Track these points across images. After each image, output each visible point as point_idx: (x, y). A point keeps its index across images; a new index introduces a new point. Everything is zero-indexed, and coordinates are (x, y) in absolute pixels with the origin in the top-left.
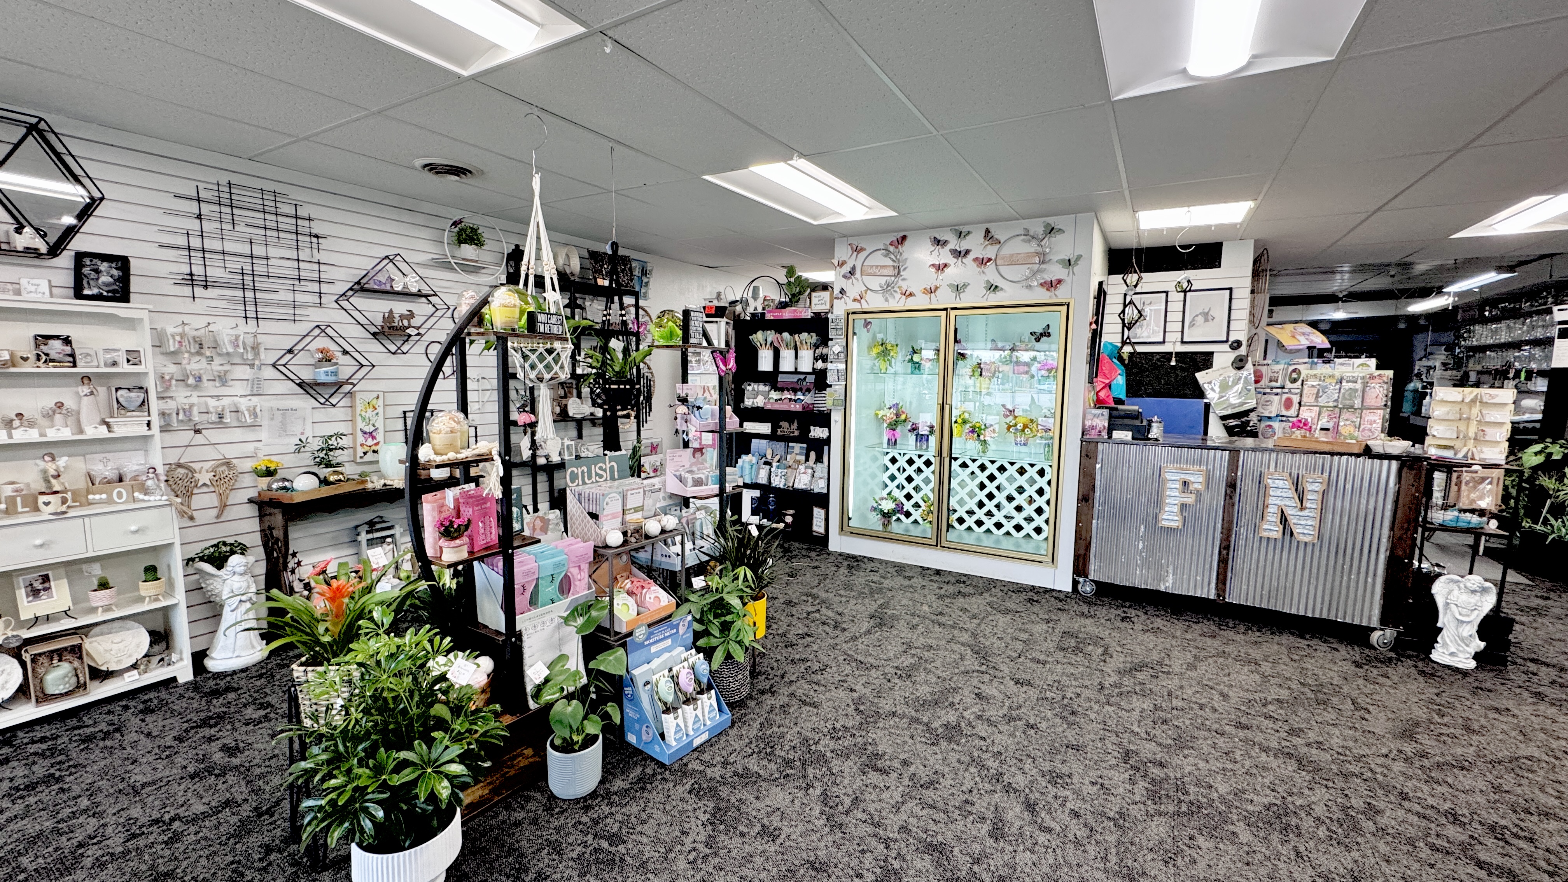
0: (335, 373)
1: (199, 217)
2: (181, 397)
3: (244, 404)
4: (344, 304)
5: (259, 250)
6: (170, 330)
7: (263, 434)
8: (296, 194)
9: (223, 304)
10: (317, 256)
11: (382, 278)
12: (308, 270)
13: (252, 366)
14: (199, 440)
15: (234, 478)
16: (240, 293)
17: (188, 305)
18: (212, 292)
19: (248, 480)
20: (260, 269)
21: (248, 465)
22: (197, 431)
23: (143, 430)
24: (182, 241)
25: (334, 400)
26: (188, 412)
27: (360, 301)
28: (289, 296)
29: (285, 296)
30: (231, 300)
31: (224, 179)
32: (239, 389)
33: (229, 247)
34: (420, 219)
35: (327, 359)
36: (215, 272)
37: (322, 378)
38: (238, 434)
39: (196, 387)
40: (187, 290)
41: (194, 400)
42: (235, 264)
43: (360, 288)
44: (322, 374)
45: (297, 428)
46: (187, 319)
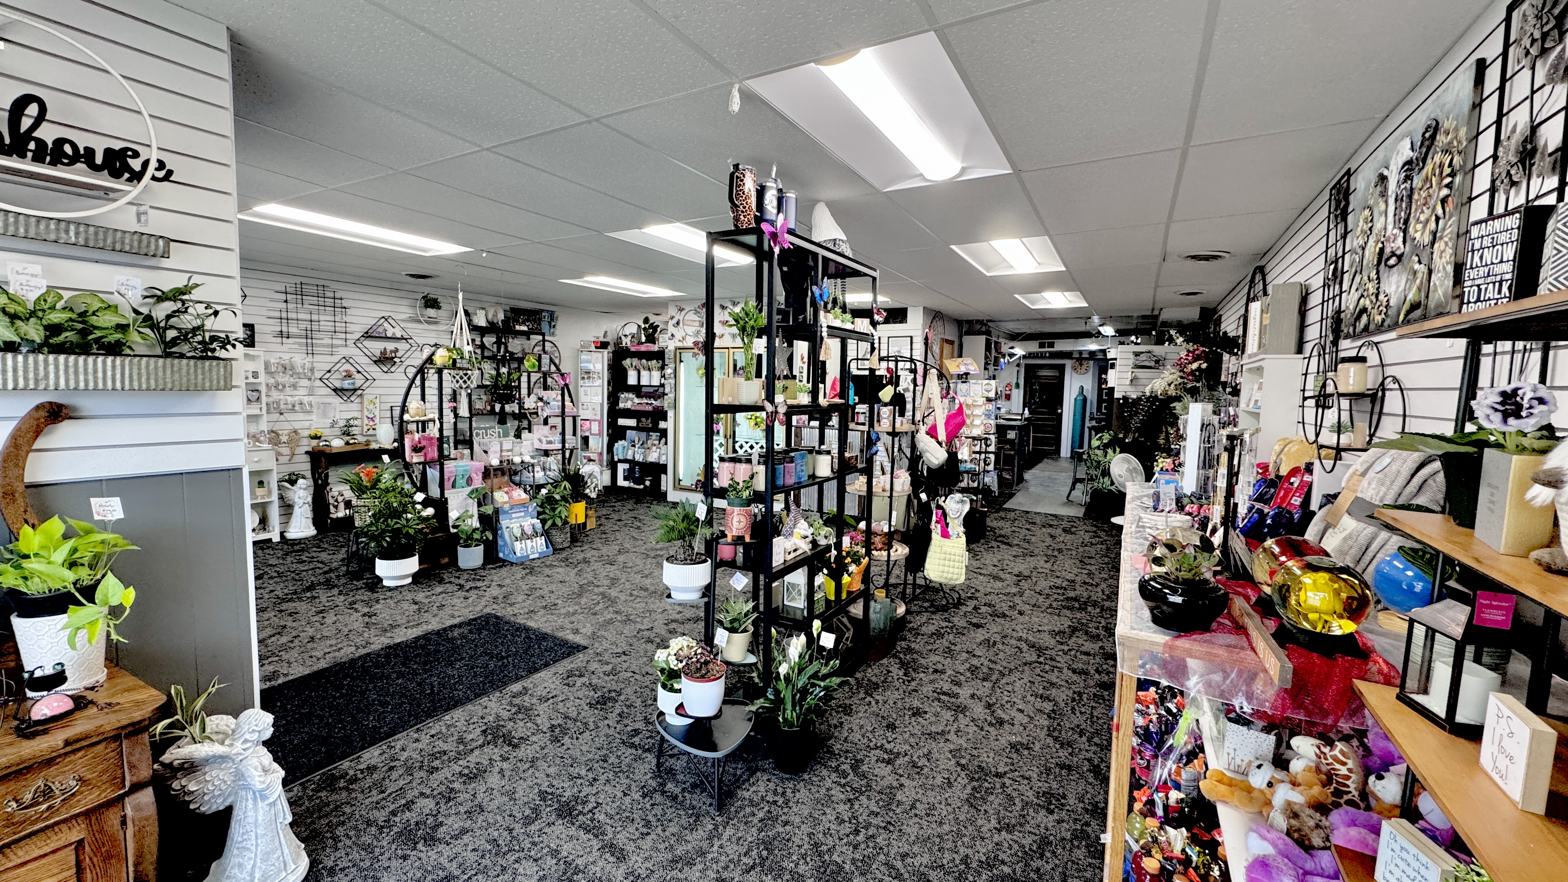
0: (353, 384)
1: (286, 301)
2: (275, 395)
3: (306, 400)
4: (359, 345)
5: (315, 317)
6: (272, 361)
7: (313, 417)
8: (334, 286)
9: (296, 346)
10: (345, 319)
11: (380, 330)
12: (340, 327)
13: (310, 379)
14: (282, 418)
15: (298, 440)
16: (304, 341)
17: (278, 347)
18: (291, 340)
19: (305, 442)
20: (315, 327)
21: (306, 433)
22: (281, 414)
23: (257, 412)
24: (278, 314)
25: (352, 399)
26: (278, 403)
27: (369, 343)
28: (329, 342)
29: (328, 341)
30: (299, 344)
31: (298, 280)
32: (302, 391)
33: (301, 316)
34: (403, 294)
35: (349, 376)
36: (293, 330)
37: (346, 386)
38: (301, 416)
39: (281, 390)
40: (279, 340)
41: (281, 397)
42: (303, 325)
43: (368, 335)
44: (346, 384)
45: (331, 414)
46: (281, 355)
